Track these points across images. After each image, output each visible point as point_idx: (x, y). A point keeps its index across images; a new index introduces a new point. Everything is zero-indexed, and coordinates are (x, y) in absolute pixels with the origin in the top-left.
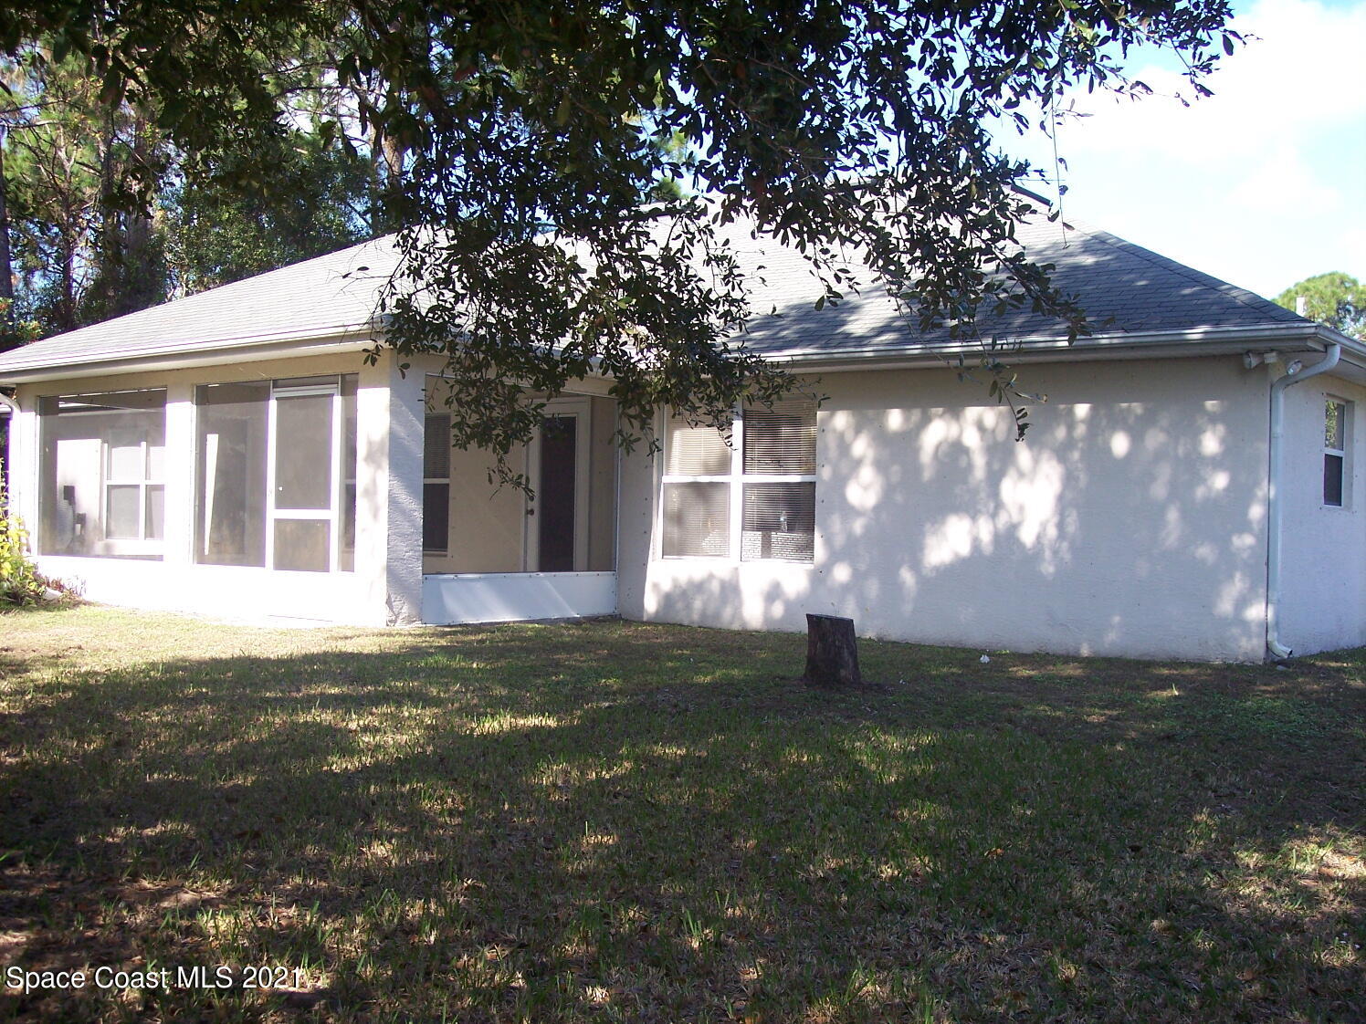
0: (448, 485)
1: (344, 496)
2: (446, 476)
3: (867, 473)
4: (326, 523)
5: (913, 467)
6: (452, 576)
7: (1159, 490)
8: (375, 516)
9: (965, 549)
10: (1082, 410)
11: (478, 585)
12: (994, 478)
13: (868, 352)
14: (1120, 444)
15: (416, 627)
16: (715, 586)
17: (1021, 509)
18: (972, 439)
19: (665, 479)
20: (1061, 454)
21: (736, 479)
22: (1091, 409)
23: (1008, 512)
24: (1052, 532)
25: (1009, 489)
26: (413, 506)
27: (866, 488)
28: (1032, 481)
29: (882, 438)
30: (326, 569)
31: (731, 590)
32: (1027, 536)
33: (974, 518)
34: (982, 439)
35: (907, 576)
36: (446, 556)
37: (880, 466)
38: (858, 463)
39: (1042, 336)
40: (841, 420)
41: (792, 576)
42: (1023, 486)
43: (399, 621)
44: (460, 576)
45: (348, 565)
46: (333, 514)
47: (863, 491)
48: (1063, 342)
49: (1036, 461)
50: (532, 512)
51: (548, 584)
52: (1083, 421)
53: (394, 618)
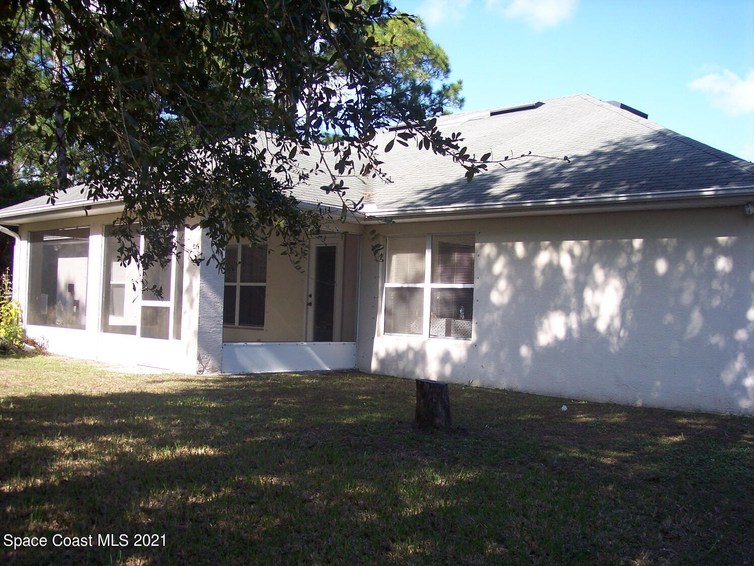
0: (265, 287)
1: (177, 293)
2: (265, 281)
3: (502, 284)
4: (168, 309)
5: (530, 280)
6: (243, 344)
7: (686, 298)
8: (191, 305)
9: (561, 334)
10: (637, 243)
11: (261, 349)
12: (580, 288)
13: (499, 205)
14: (661, 266)
15: (216, 375)
16: (411, 355)
17: (598, 308)
18: (566, 263)
19: (387, 285)
20: (623, 273)
21: (427, 286)
22: (644, 241)
23: (589, 311)
24: (617, 323)
25: (589, 296)
26: (216, 300)
27: (501, 293)
28: (603, 290)
29: (513, 261)
30: (167, 338)
31: (420, 356)
32: (601, 326)
33: (567, 314)
34: (572, 263)
35: (524, 351)
36: (263, 330)
37: (510, 279)
38: (497, 278)
39: (611, 194)
40: (488, 249)
41: (458, 348)
42: (598, 294)
43: (206, 371)
44: (248, 343)
45: (178, 336)
46: (170, 304)
47: (500, 295)
48: (623, 198)
49: (607, 276)
50: (310, 304)
51: (309, 349)
52: (639, 251)
53: (202, 369)
